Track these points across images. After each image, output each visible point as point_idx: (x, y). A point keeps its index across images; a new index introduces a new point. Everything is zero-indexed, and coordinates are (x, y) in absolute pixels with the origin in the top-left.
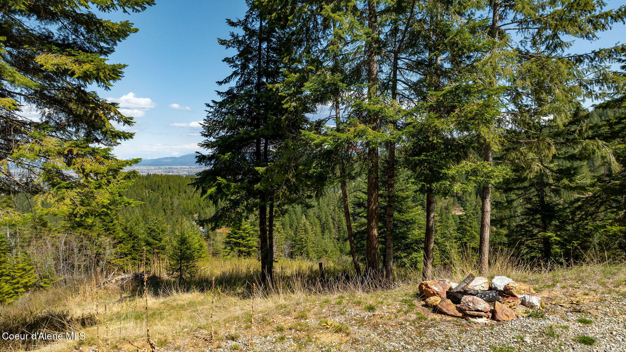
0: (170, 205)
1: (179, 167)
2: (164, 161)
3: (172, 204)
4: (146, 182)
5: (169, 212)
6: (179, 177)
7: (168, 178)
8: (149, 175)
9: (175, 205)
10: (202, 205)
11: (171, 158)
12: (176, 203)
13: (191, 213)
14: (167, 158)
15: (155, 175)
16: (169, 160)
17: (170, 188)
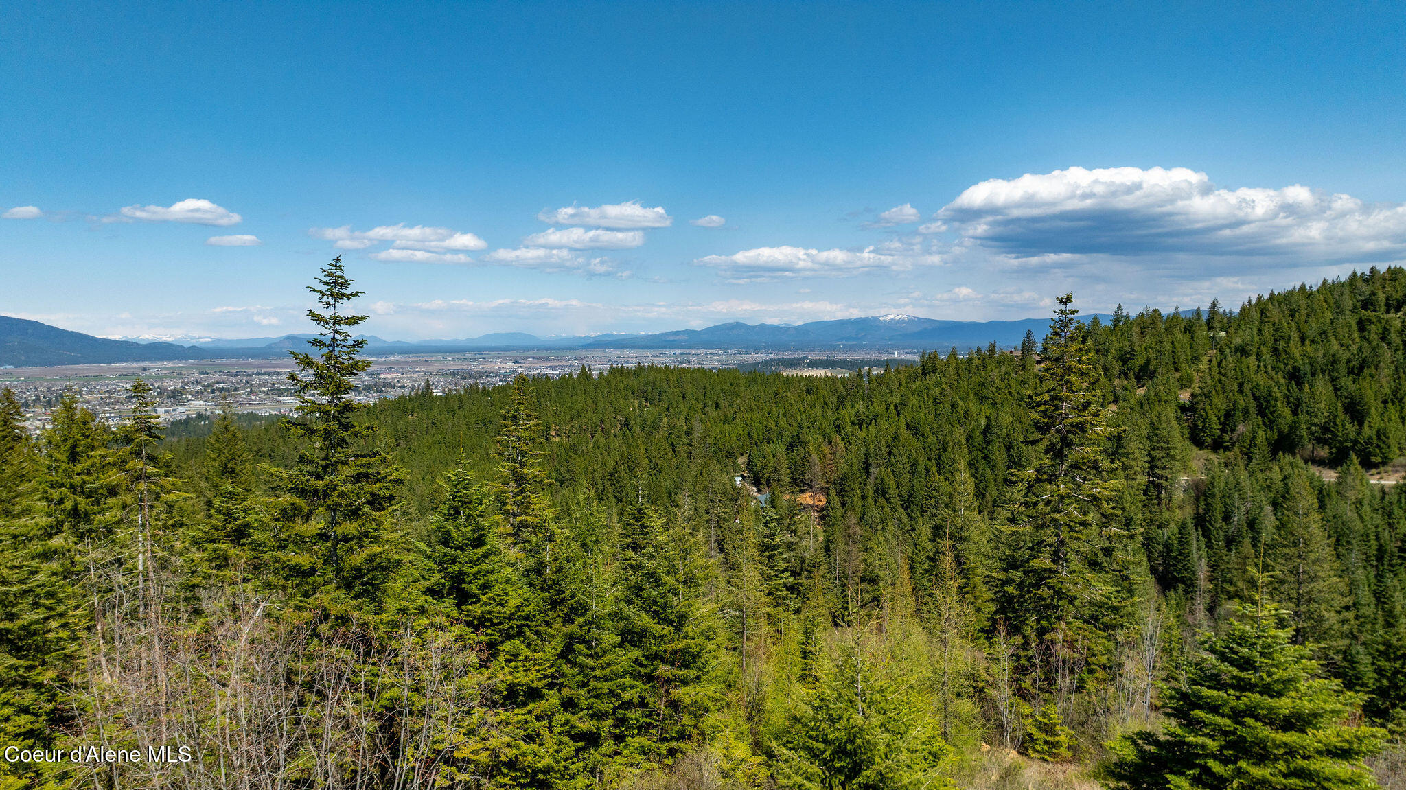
0: (684, 436)
1: (702, 351)
2: (672, 338)
3: (688, 433)
4: (635, 383)
5: (682, 450)
6: (702, 371)
7: (681, 373)
8: (640, 367)
9: (697, 434)
10: (755, 437)
11: (686, 332)
12: (698, 429)
13: (731, 454)
14: (678, 333)
15: (652, 368)
16: (681, 337)
17: (684, 398)
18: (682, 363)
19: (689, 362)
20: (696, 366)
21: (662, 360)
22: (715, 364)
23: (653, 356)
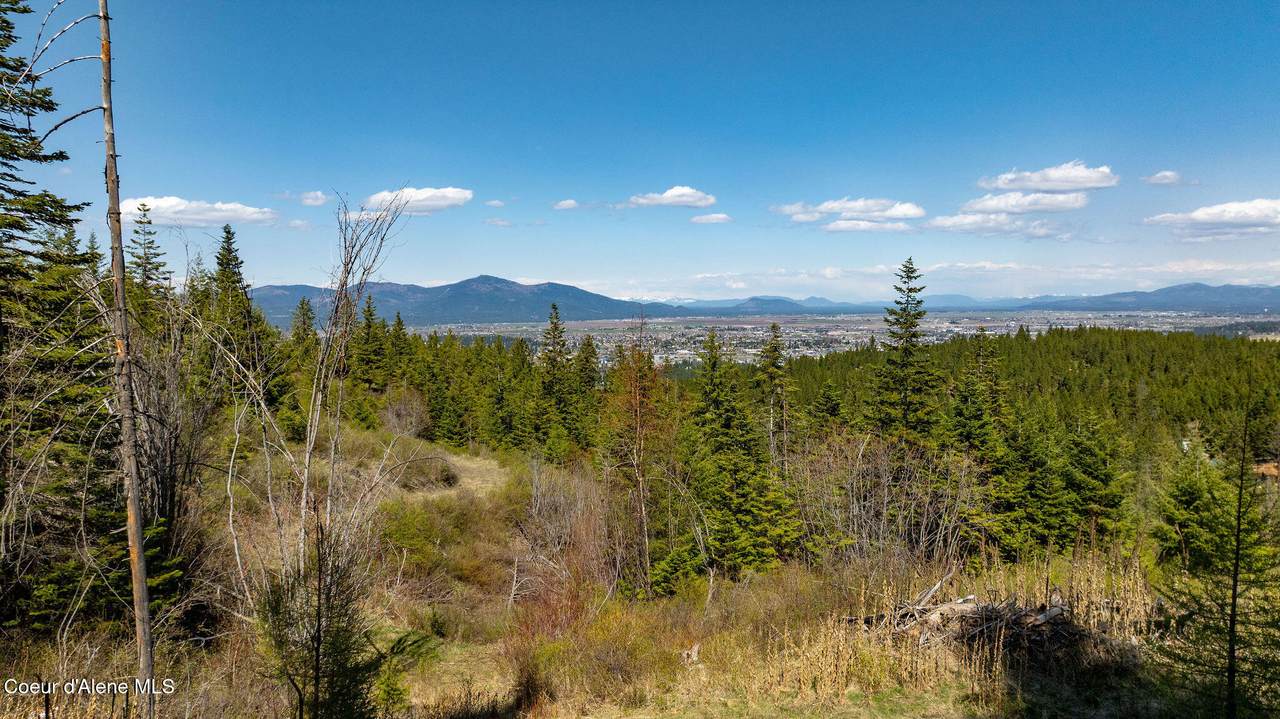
0: (1126, 397)
1: (1152, 314)
2: (1118, 300)
3: (1131, 395)
4: (1074, 344)
5: (1125, 412)
6: (1151, 334)
7: (1126, 336)
8: (1081, 329)
9: (1141, 396)
10: (1210, 402)
11: (1134, 294)
12: (1143, 392)
13: (1179, 418)
14: (1125, 295)
15: (1095, 330)
16: (1128, 299)
17: (1128, 360)
18: (1128, 325)
19: (1136, 325)
20: (1145, 329)
21: (1104, 323)
22: (1167, 327)
23: (1096, 318)
